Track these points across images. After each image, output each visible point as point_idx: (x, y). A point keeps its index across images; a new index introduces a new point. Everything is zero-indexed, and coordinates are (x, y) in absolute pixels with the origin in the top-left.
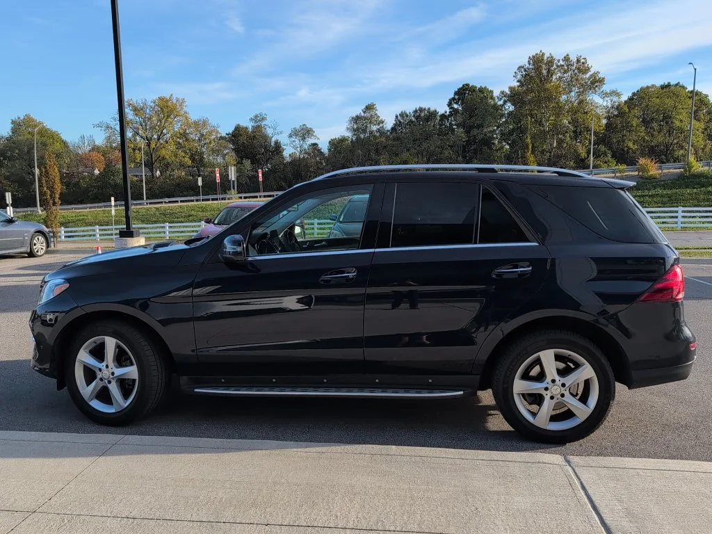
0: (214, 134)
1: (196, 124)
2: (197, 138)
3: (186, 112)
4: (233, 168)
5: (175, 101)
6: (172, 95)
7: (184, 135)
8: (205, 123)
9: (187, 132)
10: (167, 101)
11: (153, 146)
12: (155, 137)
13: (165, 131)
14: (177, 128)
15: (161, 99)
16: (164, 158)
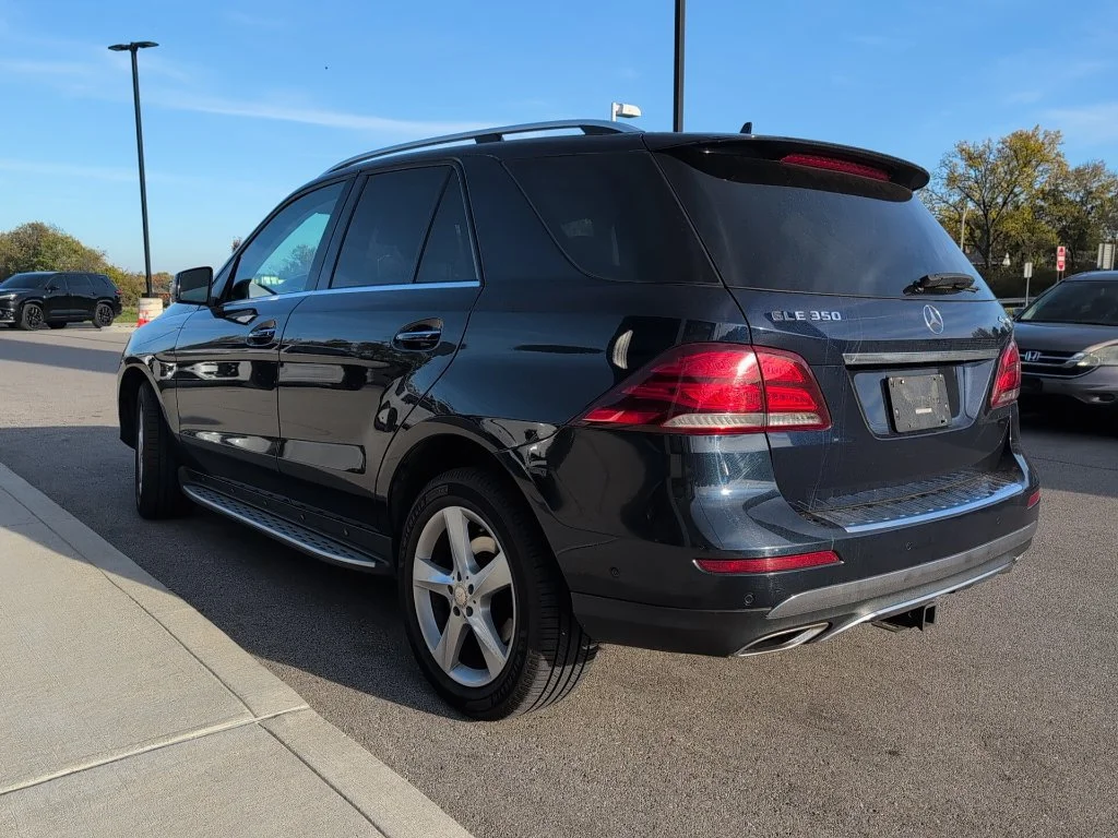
0: (1112, 188)
1: (1079, 173)
2: (1078, 199)
3: (1058, 155)
4: (1108, 247)
5: (1041, 137)
6: (1037, 128)
7: (1053, 195)
8: (1096, 171)
9: (1061, 189)
10: (1028, 138)
11: (993, 214)
12: (1000, 200)
13: (1016, 190)
14: (1041, 181)
15: (1017, 136)
16: (1007, 236)
